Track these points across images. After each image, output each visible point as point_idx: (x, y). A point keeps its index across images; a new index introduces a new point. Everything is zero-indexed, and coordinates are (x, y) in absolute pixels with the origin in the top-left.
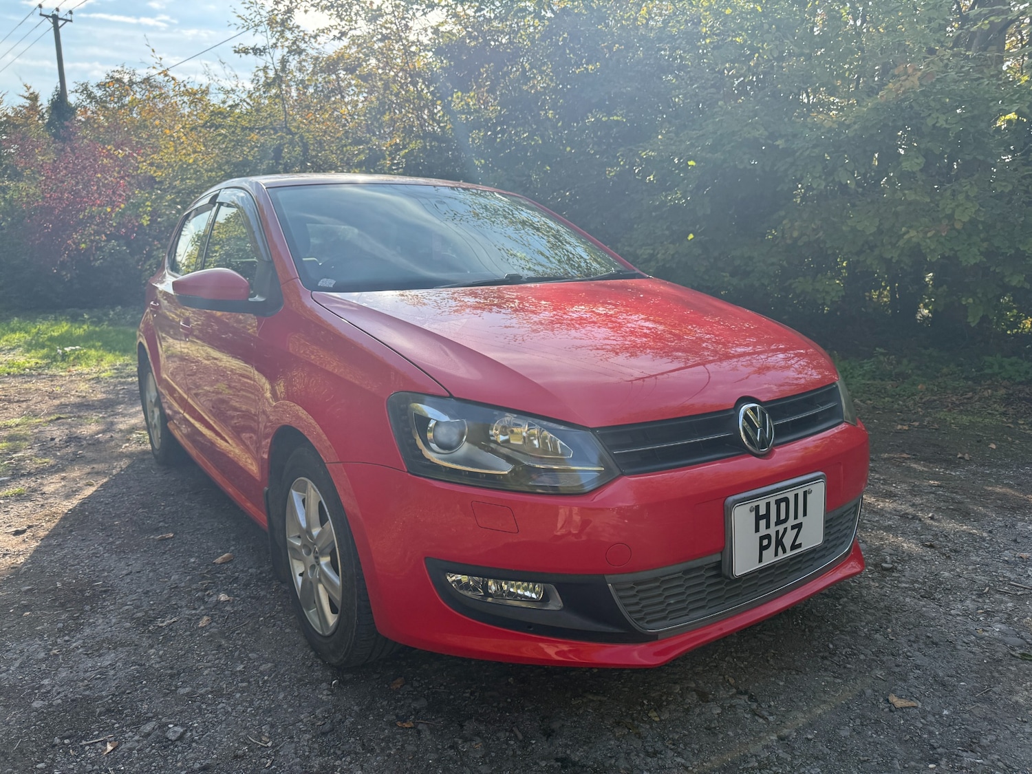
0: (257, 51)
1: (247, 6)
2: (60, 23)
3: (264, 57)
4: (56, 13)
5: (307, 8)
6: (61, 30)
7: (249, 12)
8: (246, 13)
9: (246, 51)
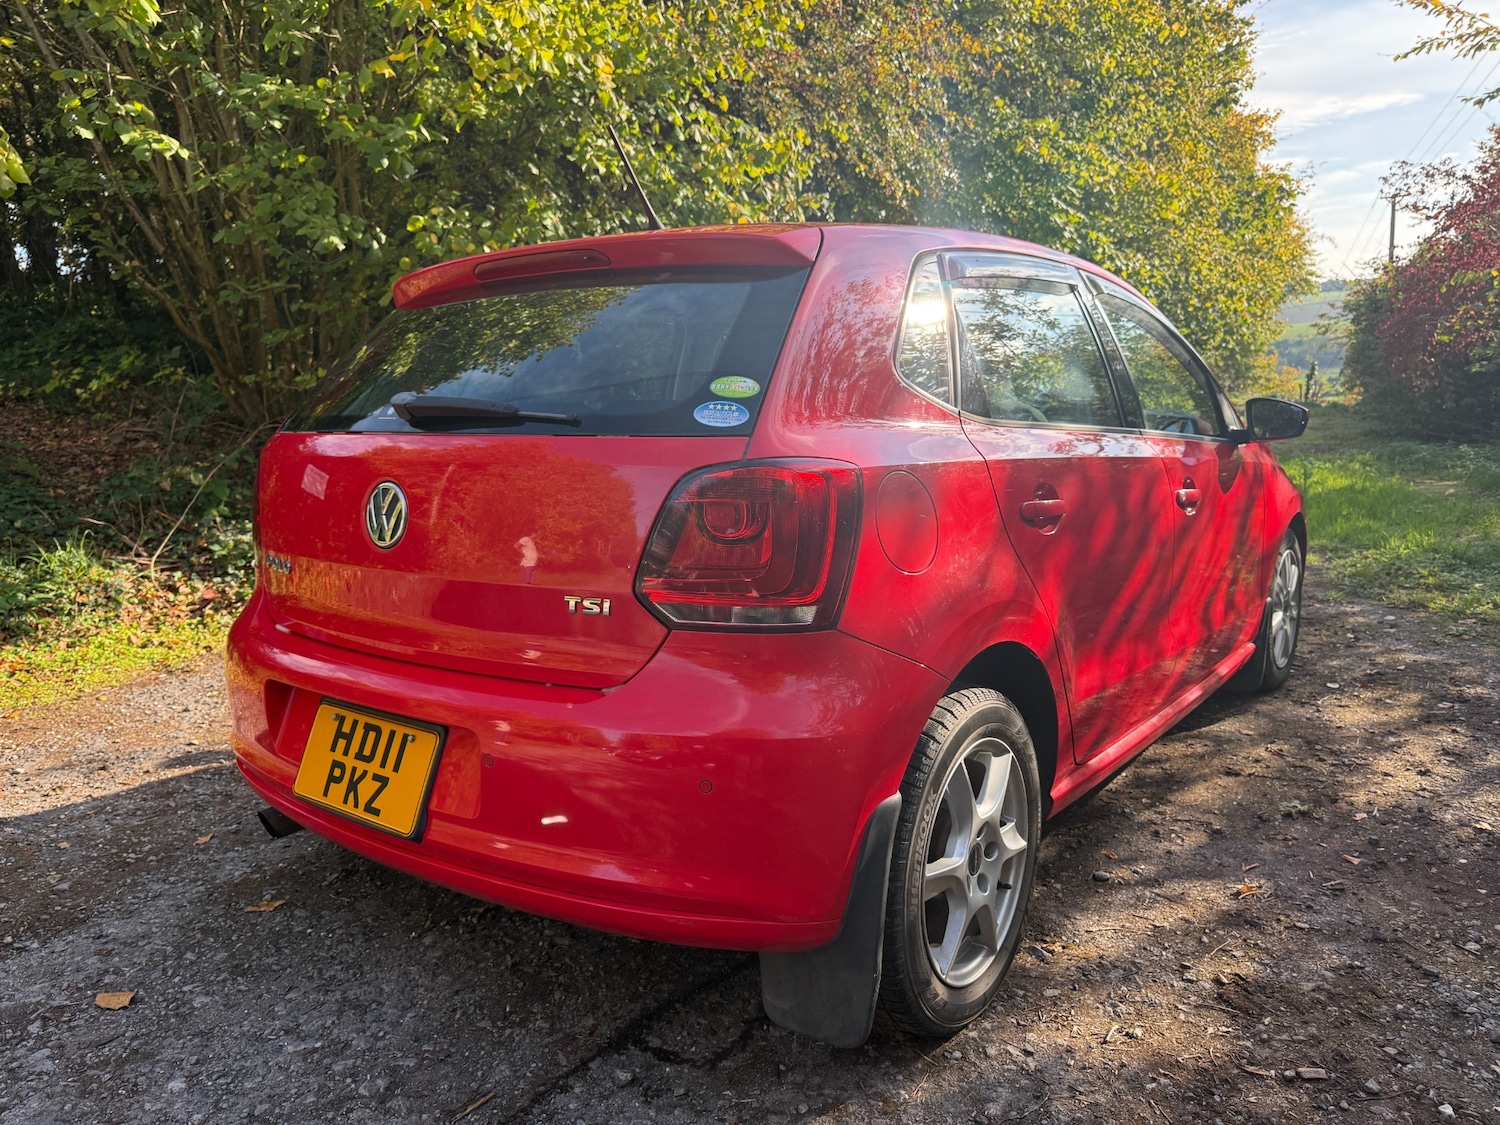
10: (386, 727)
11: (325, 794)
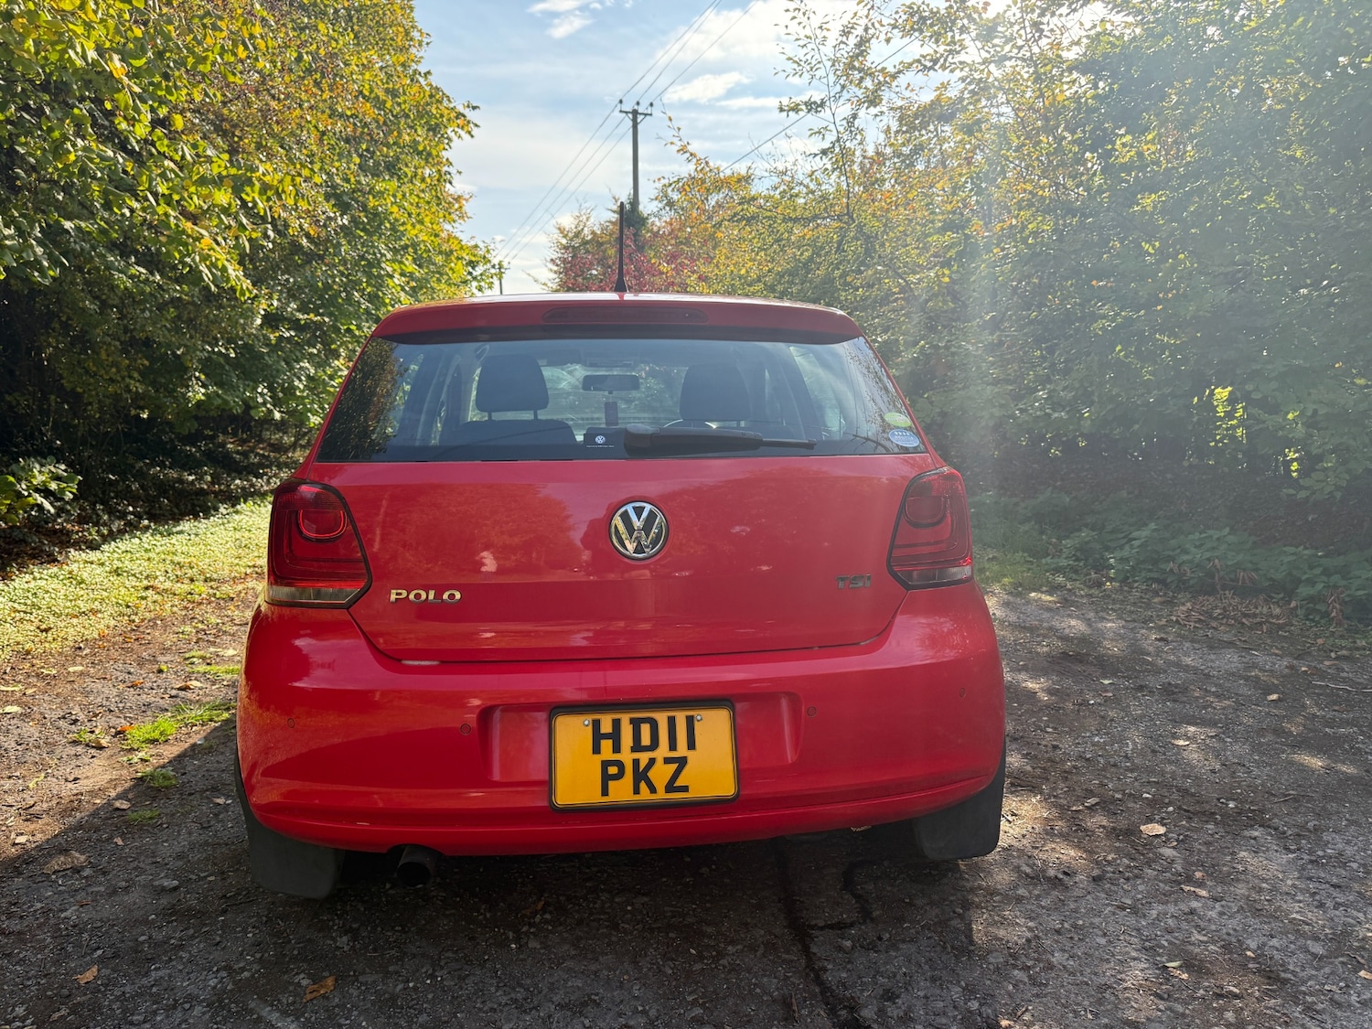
0: (814, 107)
1: (802, 43)
2: (640, 118)
3: (821, 114)
4: (636, 107)
5: (889, 35)
6: (639, 127)
7: (805, 50)
8: (801, 53)
9: (796, 109)
10: (662, 718)
11: (605, 792)
